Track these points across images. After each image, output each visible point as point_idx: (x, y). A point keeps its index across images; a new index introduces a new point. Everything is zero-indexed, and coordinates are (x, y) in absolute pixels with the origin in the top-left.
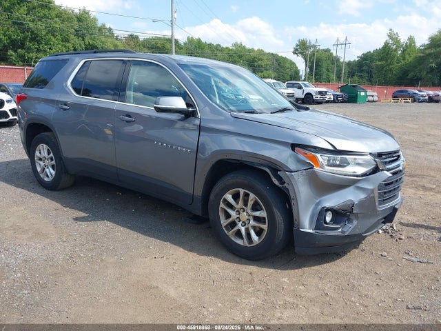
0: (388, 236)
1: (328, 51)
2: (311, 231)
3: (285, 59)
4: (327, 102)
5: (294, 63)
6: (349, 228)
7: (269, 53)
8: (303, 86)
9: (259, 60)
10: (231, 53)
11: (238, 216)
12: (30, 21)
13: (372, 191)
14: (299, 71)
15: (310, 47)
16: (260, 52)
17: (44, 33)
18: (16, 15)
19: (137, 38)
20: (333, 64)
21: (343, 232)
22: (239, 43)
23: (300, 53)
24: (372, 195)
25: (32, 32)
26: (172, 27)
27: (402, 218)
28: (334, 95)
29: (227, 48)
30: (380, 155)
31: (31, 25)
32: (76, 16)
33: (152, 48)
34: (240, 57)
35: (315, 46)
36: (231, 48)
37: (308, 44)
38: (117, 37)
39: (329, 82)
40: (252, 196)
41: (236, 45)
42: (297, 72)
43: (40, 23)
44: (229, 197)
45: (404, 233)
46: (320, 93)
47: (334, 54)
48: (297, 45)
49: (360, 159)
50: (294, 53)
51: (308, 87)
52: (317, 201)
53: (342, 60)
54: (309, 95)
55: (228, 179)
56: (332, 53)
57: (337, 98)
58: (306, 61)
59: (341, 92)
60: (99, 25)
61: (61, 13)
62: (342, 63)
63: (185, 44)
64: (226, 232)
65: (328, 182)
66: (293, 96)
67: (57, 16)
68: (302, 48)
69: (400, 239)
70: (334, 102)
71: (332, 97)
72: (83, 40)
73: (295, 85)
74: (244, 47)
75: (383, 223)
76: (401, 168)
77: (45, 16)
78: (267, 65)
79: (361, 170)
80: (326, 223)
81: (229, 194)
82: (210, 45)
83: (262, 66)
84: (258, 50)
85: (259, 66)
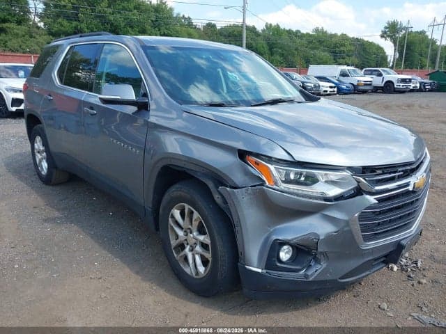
0: (404, 277)
1: (423, 33)
2: (260, 271)
3: (371, 44)
4: (412, 91)
5: (382, 49)
6: (315, 271)
7: (353, 38)
8: (383, 73)
9: (342, 45)
10: (311, 39)
11: (186, 237)
12: (110, 13)
13: (347, 223)
14: (387, 57)
15: (401, 29)
16: (344, 37)
17: (123, 25)
18: (99, 8)
19: (214, 26)
20: (428, 47)
21: (306, 276)
22: (320, 28)
23: (388, 36)
24: (346, 229)
25: (112, 24)
26: (244, 13)
27: (437, 250)
28: (421, 83)
29: (308, 34)
30: (366, 170)
31: (111, 18)
32: (153, 7)
33: (229, 36)
34: (321, 42)
35: (406, 28)
36: (311, 33)
37: (399, 26)
38: (196, 26)
39: (421, 68)
40: (196, 215)
41: (317, 30)
42: (385, 58)
43: (119, 15)
44: (177, 213)
45: (429, 274)
46: (404, 81)
47: (430, 37)
48: (386, 28)
49: (333, 176)
50: (382, 36)
51: (389, 74)
52: (272, 230)
53: (438, 43)
54: (390, 83)
55: (174, 191)
56: (427, 36)
57: (424, 86)
58: (395, 46)
59: (430, 79)
60: (175, 15)
61: (139, 5)
62: (438, 47)
63: (263, 31)
64: (175, 255)
65: (282, 205)
66: (370, 85)
67: (135, 8)
68: (392, 30)
69: (419, 283)
70: (420, 90)
71: (418, 85)
72: (159, 30)
73: (374, 73)
74: (326, 32)
75: (383, 262)
76: (411, 188)
77: (124, 9)
78: (350, 51)
79: (334, 191)
80: (280, 261)
81: (176, 208)
82: (290, 32)
83: (344, 52)
84: (342, 35)
85: (340, 52)
